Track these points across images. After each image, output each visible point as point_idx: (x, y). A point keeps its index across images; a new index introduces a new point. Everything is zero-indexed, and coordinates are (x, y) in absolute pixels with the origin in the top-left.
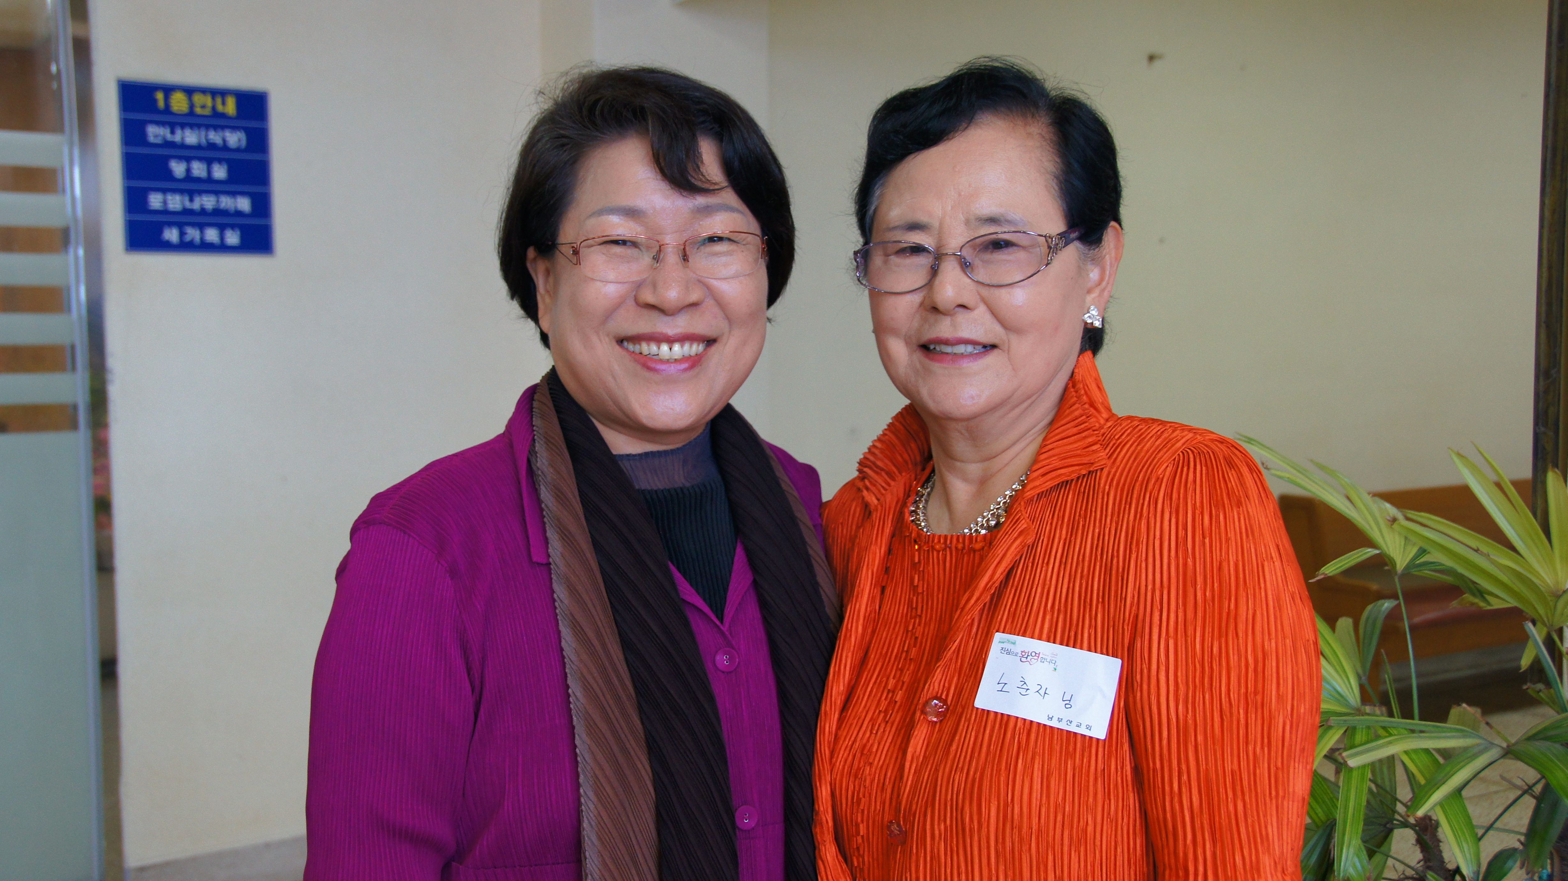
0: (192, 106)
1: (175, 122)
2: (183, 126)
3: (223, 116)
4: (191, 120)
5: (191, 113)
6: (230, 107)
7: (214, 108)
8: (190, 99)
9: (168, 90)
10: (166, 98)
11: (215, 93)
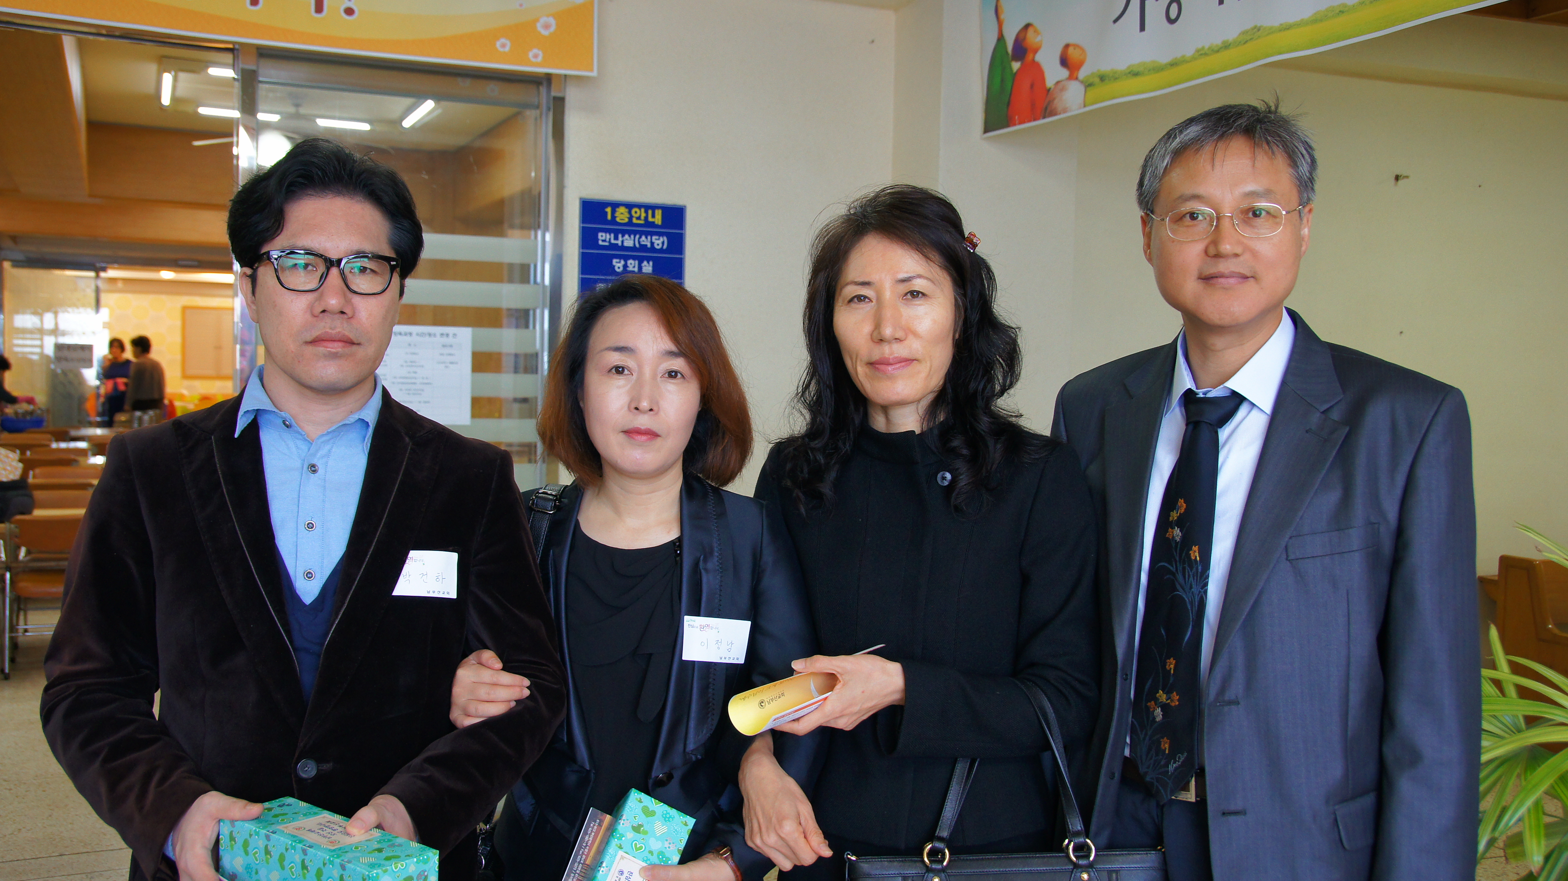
0: (631, 218)
1: (619, 230)
2: (624, 233)
3: (653, 225)
4: (629, 229)
5: (630, 223)
6: (658, 219)
7: (646, 218)
8: (630, 212)
9: (615, 205)
10: (614, 212)
11: (648, 207)
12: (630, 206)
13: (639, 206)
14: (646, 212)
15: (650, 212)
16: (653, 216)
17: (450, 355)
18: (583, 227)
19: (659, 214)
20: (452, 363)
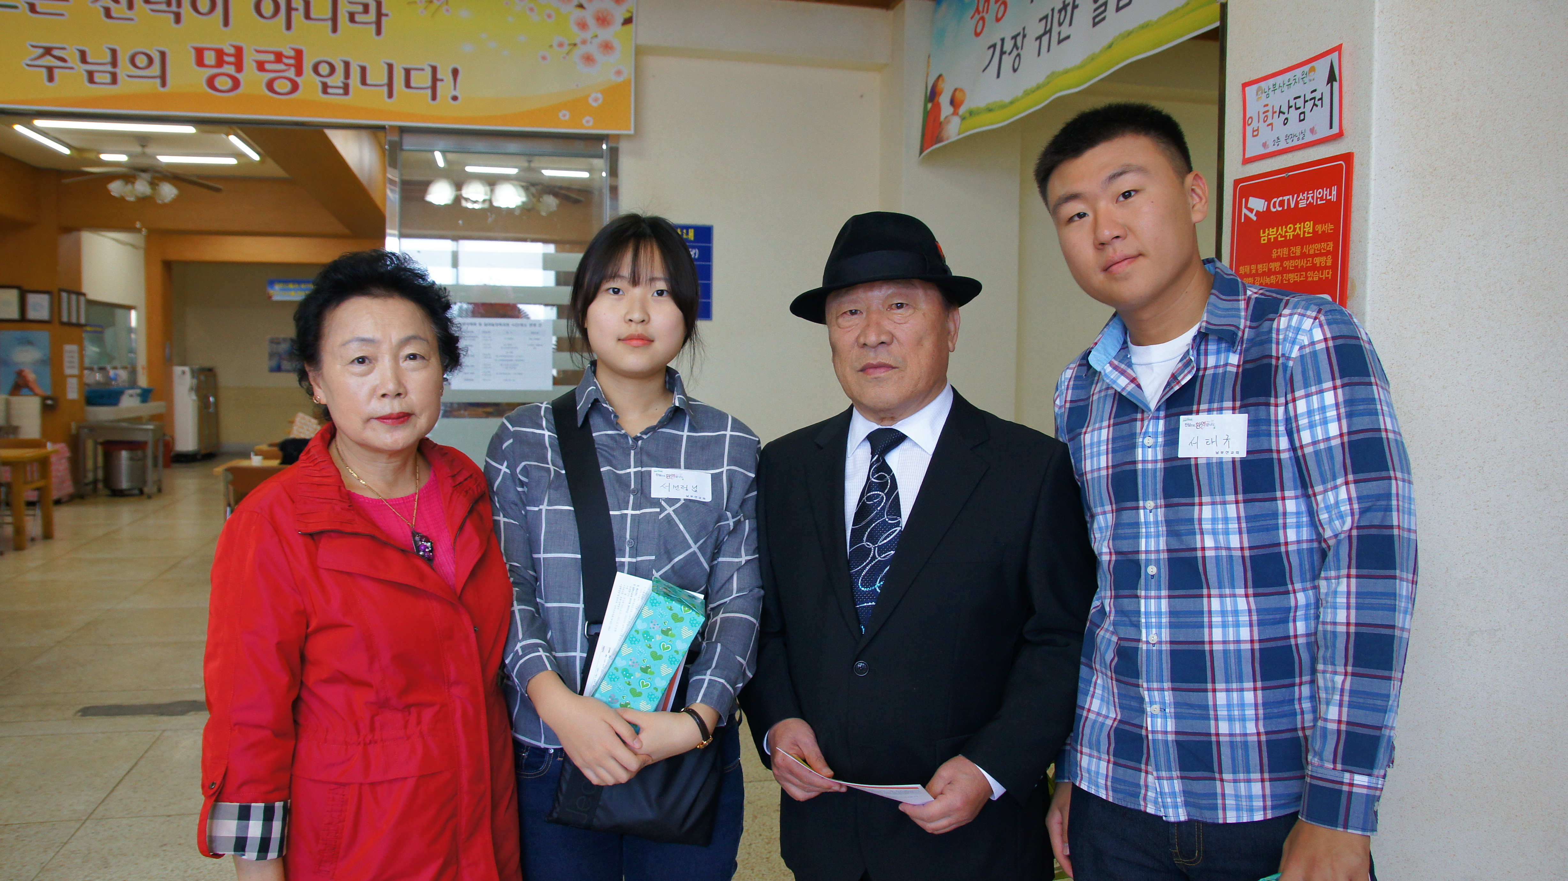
17: (538, 339)
19: (692, 232)
20: (538, 345)
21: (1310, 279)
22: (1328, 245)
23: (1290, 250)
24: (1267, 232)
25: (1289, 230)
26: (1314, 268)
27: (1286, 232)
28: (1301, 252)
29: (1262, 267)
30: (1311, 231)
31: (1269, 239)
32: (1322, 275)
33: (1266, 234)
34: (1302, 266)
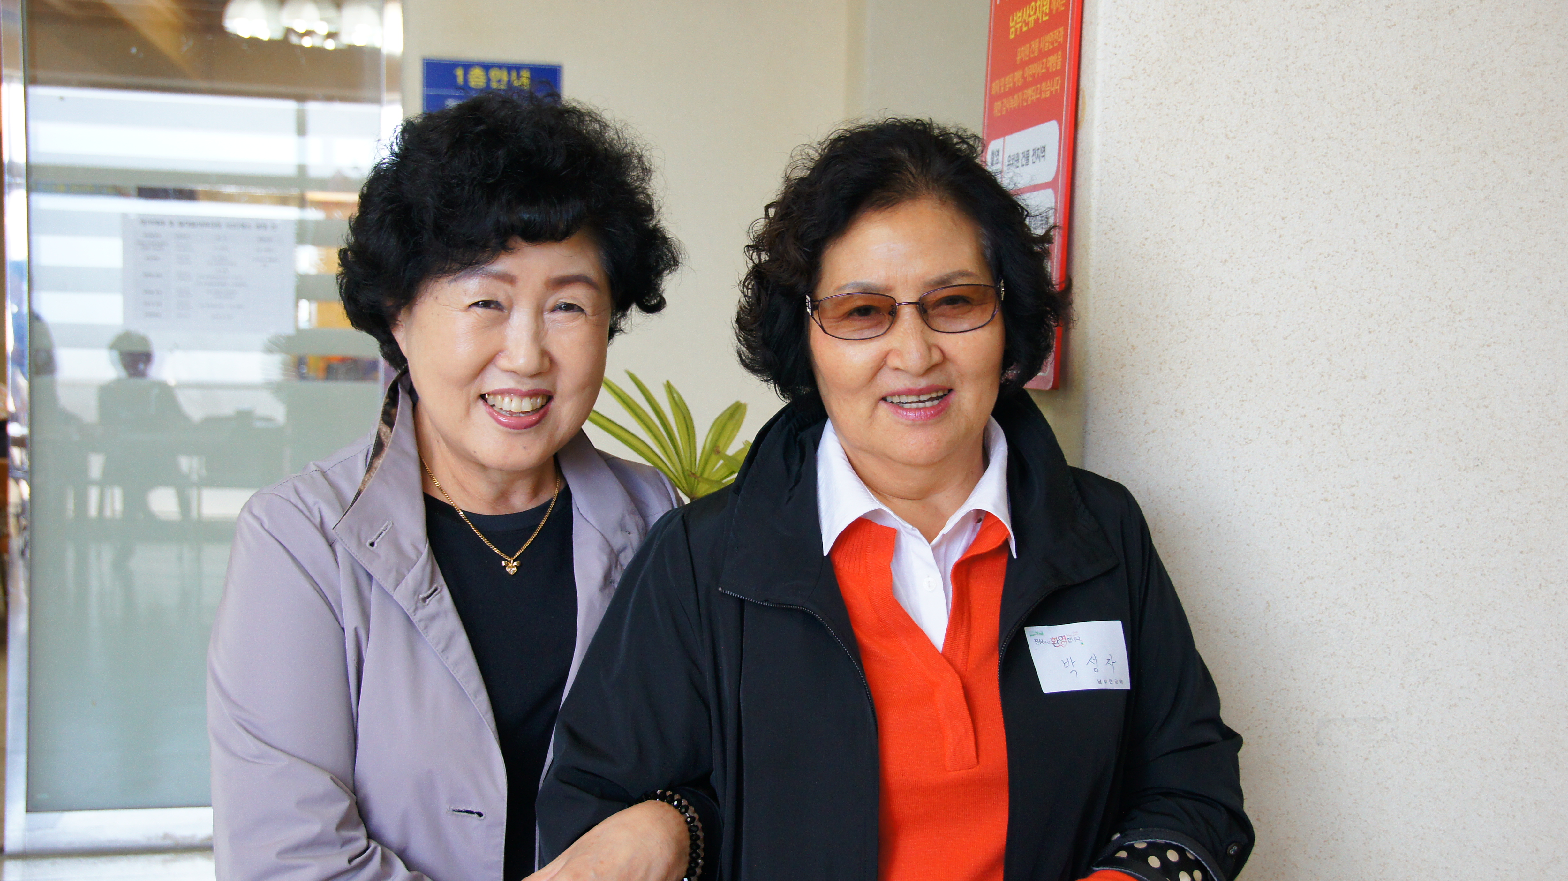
0: (489, 80)
6: (525, 81)
7: (509, 82)
8: (487, 74)
9: (467, 66)
10: (466, 74)
11: (511, 68)
12: (487, 67)
13: (500, 66)
14: (509, 74)
15: (514, 74)
16: (519, 77)
17: (269, 250)
18: (427, 95)
19: (526, 74)
20: (271, 261)
21: (1043, 96)
22: (1059, 32)
23: (1031, 45)
24: (1015, 18)
25: (1032, 13)
26: (1048, 76)
27: (1030, 16)
28: (1039, 47)
29: (1008, 81)
30: (1047, 11)
31: (1016, 30)
32: (1053, 87)
33: (1014, 23)
34: (1039, 74)
